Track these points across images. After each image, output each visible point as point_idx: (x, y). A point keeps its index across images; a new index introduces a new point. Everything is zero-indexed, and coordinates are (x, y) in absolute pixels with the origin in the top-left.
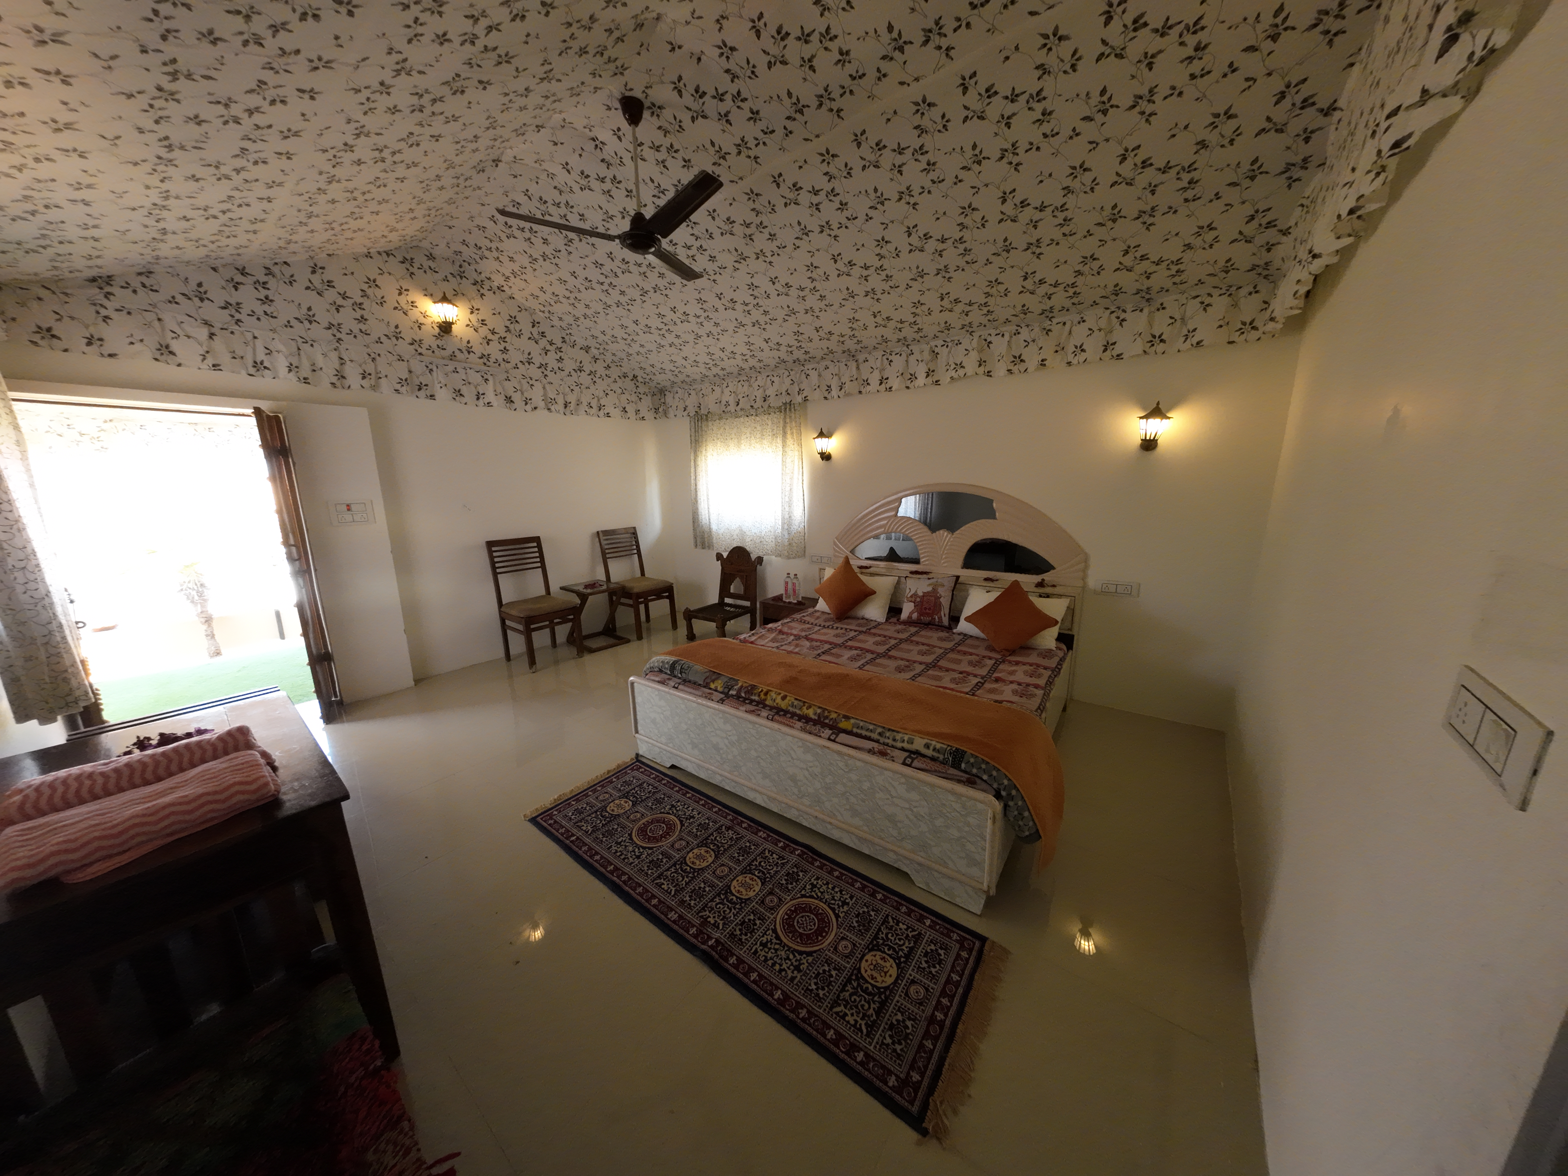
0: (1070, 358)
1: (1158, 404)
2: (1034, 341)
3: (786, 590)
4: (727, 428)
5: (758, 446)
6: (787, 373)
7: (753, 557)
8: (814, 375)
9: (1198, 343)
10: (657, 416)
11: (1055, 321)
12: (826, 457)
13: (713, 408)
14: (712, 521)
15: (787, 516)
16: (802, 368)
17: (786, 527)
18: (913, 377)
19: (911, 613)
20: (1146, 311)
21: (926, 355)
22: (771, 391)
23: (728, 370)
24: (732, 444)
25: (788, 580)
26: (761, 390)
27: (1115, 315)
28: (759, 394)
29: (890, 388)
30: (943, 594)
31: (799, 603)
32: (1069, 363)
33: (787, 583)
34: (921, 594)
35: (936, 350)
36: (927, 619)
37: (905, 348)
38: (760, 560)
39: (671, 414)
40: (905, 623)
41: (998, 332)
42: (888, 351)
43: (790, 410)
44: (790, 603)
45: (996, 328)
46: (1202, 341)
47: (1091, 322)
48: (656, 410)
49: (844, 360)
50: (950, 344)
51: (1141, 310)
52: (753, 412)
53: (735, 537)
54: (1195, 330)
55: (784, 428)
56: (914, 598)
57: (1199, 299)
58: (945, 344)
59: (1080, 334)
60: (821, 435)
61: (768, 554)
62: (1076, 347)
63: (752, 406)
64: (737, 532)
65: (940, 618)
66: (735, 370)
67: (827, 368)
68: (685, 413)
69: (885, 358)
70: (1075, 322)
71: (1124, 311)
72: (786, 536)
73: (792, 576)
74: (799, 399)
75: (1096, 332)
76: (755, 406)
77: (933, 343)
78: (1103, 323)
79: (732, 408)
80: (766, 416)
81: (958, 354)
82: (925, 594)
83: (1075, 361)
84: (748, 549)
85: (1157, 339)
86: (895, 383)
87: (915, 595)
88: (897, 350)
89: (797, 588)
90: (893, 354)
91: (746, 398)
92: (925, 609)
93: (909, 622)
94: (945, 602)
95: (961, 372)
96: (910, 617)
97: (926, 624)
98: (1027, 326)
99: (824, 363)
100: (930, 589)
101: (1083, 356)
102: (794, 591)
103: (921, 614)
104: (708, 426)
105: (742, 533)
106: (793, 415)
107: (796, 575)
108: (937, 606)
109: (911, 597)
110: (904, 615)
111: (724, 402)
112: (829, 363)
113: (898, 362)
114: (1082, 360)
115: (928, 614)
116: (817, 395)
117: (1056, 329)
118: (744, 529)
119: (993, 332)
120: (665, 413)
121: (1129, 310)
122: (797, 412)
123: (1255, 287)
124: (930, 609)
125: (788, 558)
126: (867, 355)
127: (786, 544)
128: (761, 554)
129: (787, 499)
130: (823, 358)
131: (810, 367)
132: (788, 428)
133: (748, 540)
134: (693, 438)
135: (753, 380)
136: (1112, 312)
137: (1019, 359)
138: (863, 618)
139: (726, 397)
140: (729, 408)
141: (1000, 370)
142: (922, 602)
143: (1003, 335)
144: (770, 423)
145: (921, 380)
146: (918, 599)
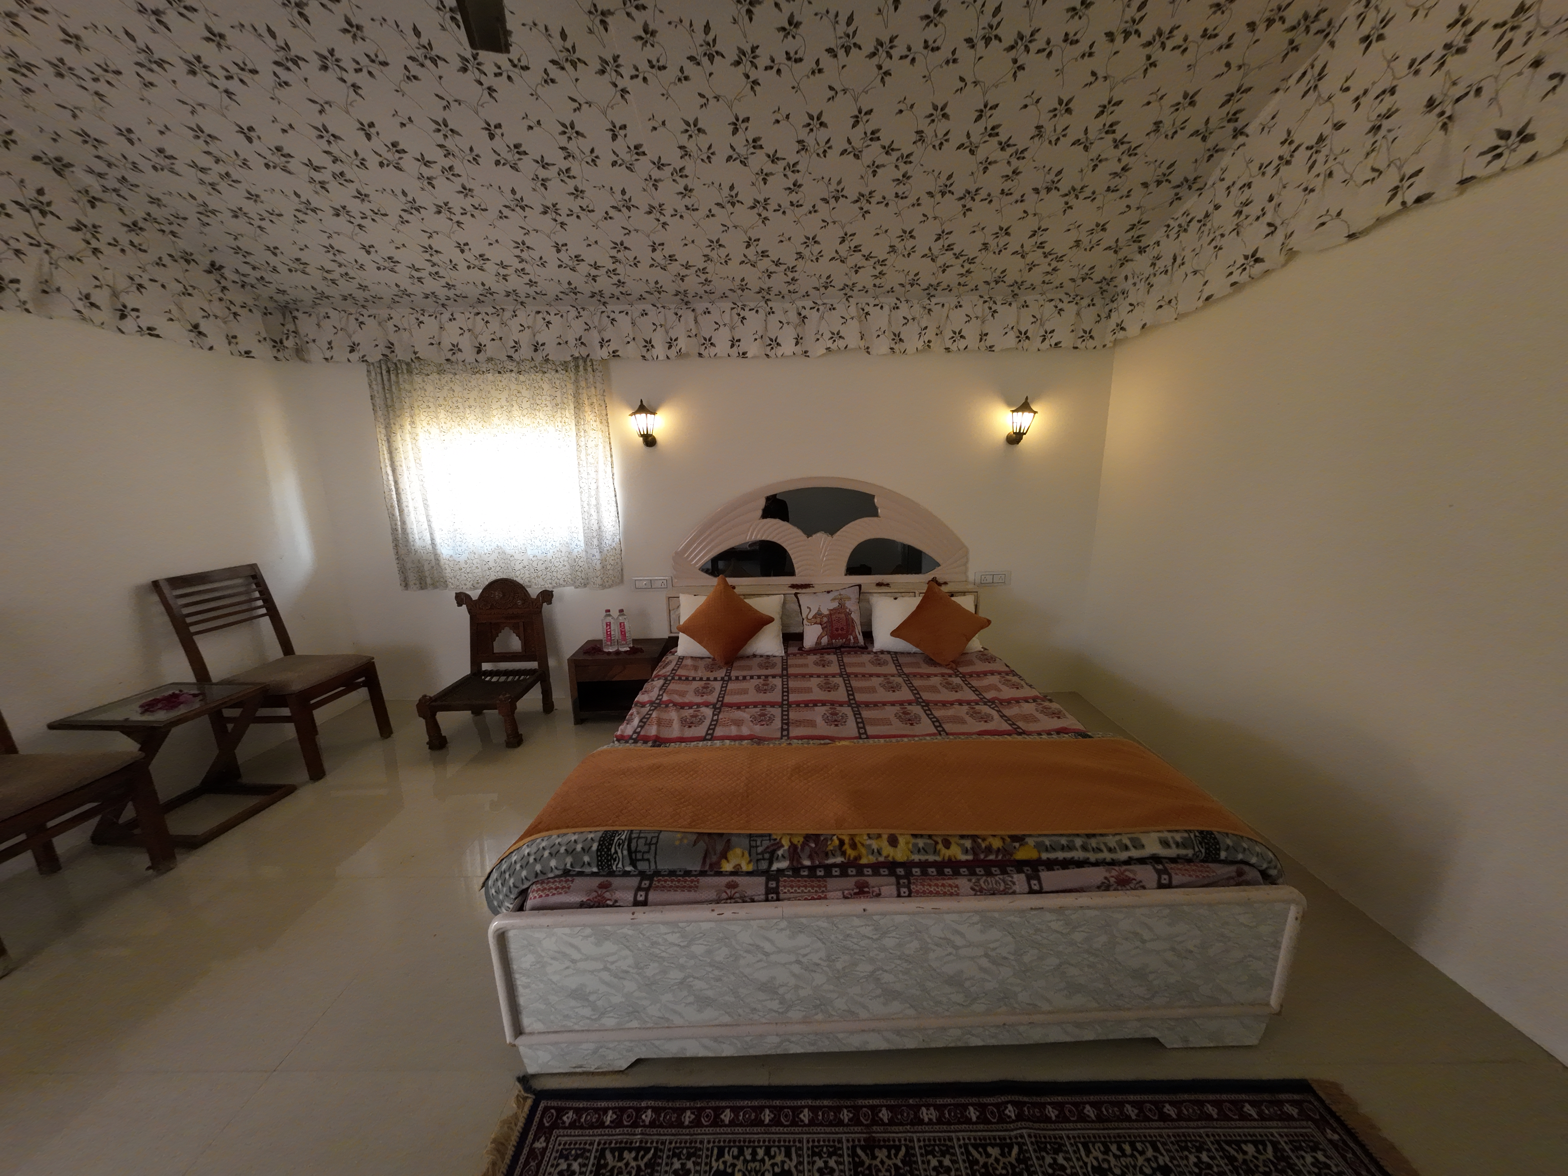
0: (949, 343)
1: (1027, 398)
2: (913, 319)
3: (609, 635)
4: (457, 388)
5: (526, 420)
6: (573, 313)
7: (534, 592)
8: (624, 322)
9: (1056, 344)
10: (280, 355)
11: (934, 300)
12: (649, 440)
13: (424, 352)
14: (438, 541)
15: (595, 527)
16: (604, 309)
17: (596, 542)
18: (774, 343)
19: (820, 638)
20: (1014, 305)
21: (793, 316)
22: (546, 336)
23: (460, 289)
24: (471, 418)
25: (609, 619)
26: (528, 332)
27: (987, 305)
28: (525, 339)
29: (744, 354)
30: (852, 609)
31: (633, 651)
32: (948, 349)
33: (608, 625)
34: (826, 612)
35: (804, 313)
36: (841, 641)
37: (763, 304)
38: (547, 596)
39: (316, 354)
40: (812, 651)
41: (877, 302)
42: (740, 304)
43: (585, 370)
44: (618, 653)
45: (875, 298)
46: (1060, 342)
47: (967, 308)
48: (278, 344)
49: (673, 306)
50: (822, 308)
51: (1010, 304)
52: (510, 365)
53: (491, 564)
54: (1053, 331)
55: (577, 396)
56: (818, 618)
57: (1053, 303)
58: (815, 307)
59: (957, 319)
60: (642, 409)
61: (560, 585)
62: (955, 333)
63: (510, 357)
64: (494, 556)
65: (856, 638)
66: (474, 292)
67: (644, 314)
68: (354, 357)
69: (735, 311)
70: (953, 306)
71: (995, 303)
72: (598, 556)
73: (615, 613)
74: (604, 353)
75: (974, 319)
76: (516, 356)
77: (800, 303)
78: (979, 311)
79: (468, 354)
80: (540, 375)
81: (833, 321)
82: (832, 612)
83: (954, 347)
84: (518, 580)
85: (1023, 336)
86: (753, 349)
87: (819, 614)
88: (752, 305)
89: (627, 628)
90: (747, 309)
91: (497, 342)
92: (837, 630)
93: (818, 649)
94: (856, 617)
95: (841, 343)
96: (818, 643)
97: (836, 648)
98: (907, 301)
99: (641, 306)
100: (835, 605)
101: (962, 344)
102: (623, 633)
103: (832, 636)
104: (412, 383)
105: (504, 557)
106: (591, 380)
107: (621, 611)
108: (850, 623)
109: (815, 617)
110: (809, 641)
111: (446, 344)
112: (648, 307)
113: (754, 321)
114: (962, 347)
115: (842, 636)
116: (632, 351)
117: (936, 309)
118: (509, 550)
119: (872, 302)
120: (300, 353)
121: (999, 303)
122: (598, 374)
123: (1092, 300)
124: (842, 629)
125: (603, 586)
126: (709, 305)
127: (599, 567)
128: (549, 587)
129: (593, 502)
130: (641, 298)
131: (618, 308)
132: (584, 397)
133: (518, 567)
134: (379, 401)
135: (508, 314)
136: (985, 302)
137: (898, 338)
138: (755, 656)
139: (451, 334)
140: (459, 356)
141: (882, 346)
142: (830, 622)
143: (882, 307)
144: (546, 386)
145: (788, 347)
146: (825, 619)
